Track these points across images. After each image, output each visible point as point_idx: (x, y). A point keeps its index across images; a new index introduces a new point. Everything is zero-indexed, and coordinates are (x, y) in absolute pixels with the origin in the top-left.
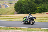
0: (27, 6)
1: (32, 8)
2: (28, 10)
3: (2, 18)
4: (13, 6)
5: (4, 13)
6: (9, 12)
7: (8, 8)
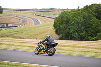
0: (80, 25)
1: (90, 29)
2: (81, 31)
3: (26, 46)
4: (50, 21)
5: (31, 36)
6: (42, 35)
7: (39, 25)
